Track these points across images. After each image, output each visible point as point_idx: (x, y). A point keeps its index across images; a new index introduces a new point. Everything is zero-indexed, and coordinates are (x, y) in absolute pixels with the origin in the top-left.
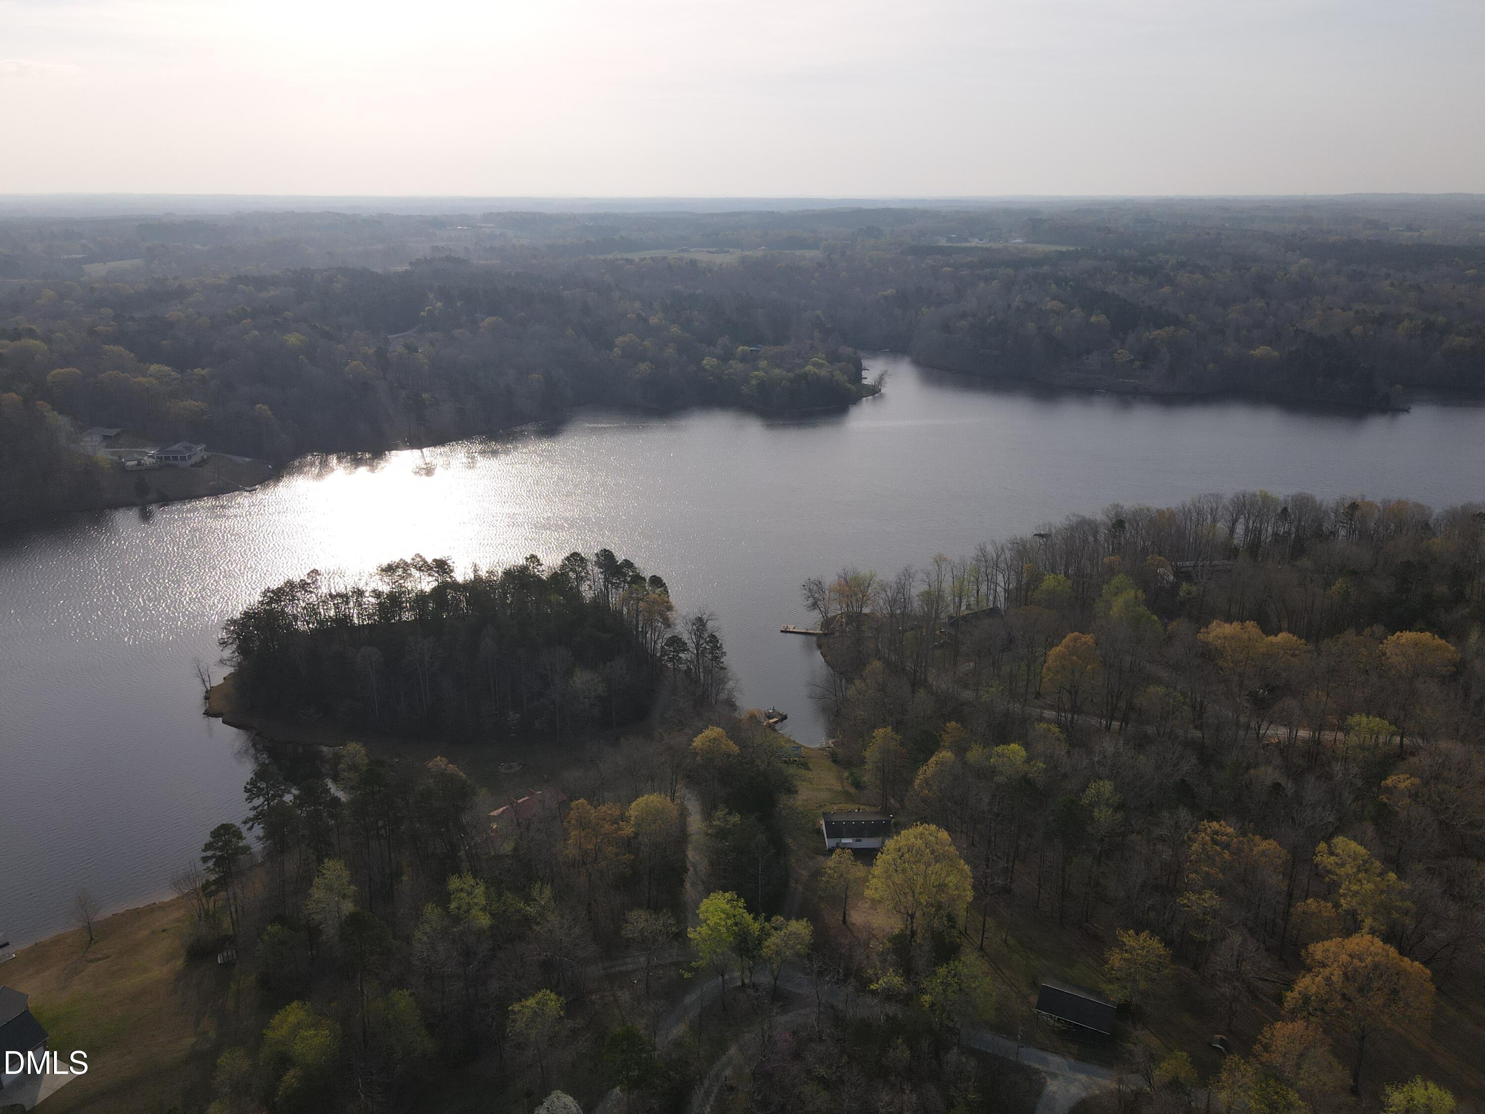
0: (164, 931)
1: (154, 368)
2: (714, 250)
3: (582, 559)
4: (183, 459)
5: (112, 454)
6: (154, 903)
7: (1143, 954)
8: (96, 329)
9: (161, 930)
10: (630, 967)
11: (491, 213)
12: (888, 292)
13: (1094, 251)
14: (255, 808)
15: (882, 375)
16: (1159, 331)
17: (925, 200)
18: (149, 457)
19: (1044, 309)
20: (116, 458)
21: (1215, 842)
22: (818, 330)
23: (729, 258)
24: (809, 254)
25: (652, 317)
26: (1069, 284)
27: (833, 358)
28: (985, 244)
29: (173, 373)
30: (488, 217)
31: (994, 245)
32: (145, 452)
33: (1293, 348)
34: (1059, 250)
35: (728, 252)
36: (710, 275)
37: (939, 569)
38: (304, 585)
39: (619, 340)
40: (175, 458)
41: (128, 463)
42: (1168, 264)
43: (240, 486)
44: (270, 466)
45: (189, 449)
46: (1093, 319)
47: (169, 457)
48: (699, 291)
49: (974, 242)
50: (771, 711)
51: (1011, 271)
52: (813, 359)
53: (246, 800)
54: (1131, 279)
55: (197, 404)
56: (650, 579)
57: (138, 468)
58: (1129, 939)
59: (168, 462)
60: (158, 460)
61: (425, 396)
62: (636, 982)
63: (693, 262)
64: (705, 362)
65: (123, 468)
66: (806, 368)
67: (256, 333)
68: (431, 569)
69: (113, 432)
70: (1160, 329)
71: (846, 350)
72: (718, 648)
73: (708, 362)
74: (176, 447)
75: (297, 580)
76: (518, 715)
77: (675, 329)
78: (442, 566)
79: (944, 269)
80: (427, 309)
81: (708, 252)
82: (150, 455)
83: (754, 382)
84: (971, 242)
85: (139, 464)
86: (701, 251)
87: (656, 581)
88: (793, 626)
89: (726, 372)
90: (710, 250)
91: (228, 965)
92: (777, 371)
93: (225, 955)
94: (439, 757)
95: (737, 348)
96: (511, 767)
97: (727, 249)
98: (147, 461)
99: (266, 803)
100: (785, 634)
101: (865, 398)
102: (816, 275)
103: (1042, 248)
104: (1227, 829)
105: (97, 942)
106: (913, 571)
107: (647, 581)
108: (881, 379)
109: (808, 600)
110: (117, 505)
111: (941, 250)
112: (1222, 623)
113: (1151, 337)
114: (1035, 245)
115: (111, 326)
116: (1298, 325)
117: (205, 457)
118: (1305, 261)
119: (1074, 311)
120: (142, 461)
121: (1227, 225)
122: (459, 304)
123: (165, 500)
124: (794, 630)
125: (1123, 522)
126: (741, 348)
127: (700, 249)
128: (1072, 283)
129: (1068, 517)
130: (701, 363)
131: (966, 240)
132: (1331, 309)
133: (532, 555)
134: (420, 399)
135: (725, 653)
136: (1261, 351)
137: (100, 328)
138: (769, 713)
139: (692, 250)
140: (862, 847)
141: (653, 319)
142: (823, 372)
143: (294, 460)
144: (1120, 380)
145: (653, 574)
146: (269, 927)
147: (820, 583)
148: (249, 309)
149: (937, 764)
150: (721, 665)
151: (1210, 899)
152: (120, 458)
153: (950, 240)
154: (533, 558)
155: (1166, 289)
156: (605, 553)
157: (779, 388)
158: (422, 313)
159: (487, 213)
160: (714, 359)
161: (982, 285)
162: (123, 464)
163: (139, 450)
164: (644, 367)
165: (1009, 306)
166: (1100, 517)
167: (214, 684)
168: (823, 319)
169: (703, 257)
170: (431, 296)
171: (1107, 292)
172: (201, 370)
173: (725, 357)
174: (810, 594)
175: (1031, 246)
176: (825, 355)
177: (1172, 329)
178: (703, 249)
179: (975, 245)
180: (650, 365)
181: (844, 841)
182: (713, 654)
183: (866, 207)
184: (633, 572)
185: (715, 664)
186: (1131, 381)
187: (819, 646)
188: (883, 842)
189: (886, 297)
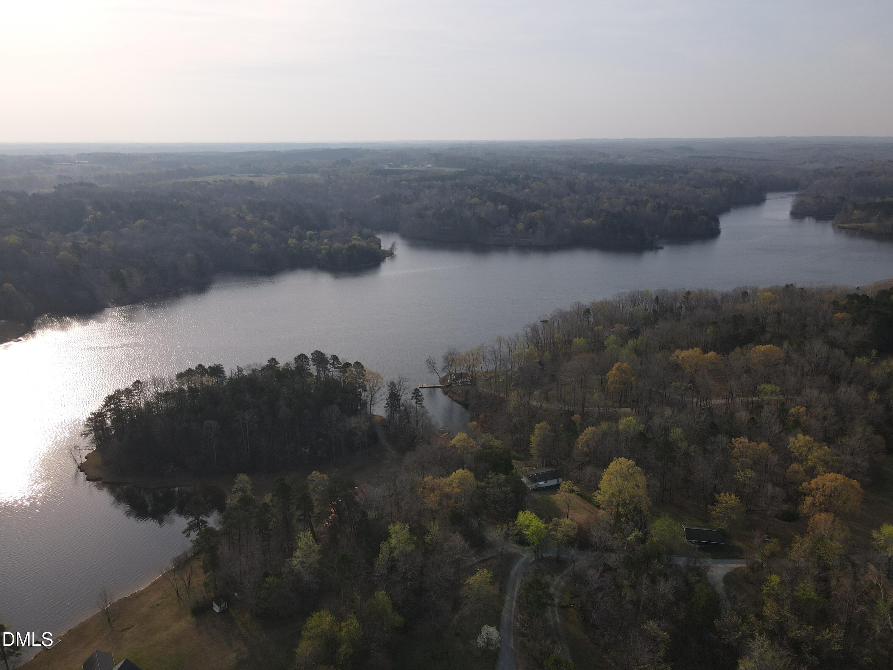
2: (252, 175)
3: (306, 357)
7: (731, 503)
9: (156, 605)
11: (83, 154)
12: (377, 196)
13: (477, 171)
15: (393, 244)
16: (535, 213)
17: (358, 143)
19: (470, 203)
22: (345, 220)
23: (267, 180)
24: (316, 176)
25: (246, 217)
27: (363, 235)
28: (412, 168)
30: (82, 156)
33: (602, 219)
35: (262, 176)
37: (500, 344)
39: (233, 231)
42: (520, 177)
44: (22, 325)
46: (500, 207)
48: (263, 200)
49: (405, 167)
51: (440, 183)
52: (353, 237)
54: (507, 185)
56: (354, 365)
63: (251, 183)
64: (289, 242)
66: (352, 242)
68: (209, 372)
71: (366, 231)
73: (292, 241)
76: (307, 450)
77: (265, 223)
78: (216, 371)
79: (402, 182)
80: (90, 216)
81: (249, 176)
83: (323, 252)
84: (401, 167)
87: (358, 365)
89: (304, 247)
90: (249, 175)
91: (225, 611)
93: (222, 606)
94: (313, 472)
95: (306, 233)
97: (260, 174)
101: (387, 258)
102: (330, 188)
104: (743, 440)
105: (114, 621)
107: (352, 365)
108: (393, 246)
111: (390, 172)
112: (681, 350)
113: (531, 216)
114: (444, 168)
116: (600, 207)
118: (583, 174)
119: (488, 203)
121: (533, 156)
122: (112, 212)
124: (427, 386)
125: (589, 310)
126: (308, 233)
127: (243, 175)
128: (477, 188)
131: (399, 166)
132: (611, 198)
133: (271, 358)
134: (119, 274)
135: (423, 398)
136: (587, 221)
139: (237, 175)
140: (549, 485)
141: (248, 218)
142: (362, 244)
144: (522, 240)
145: (354, 361)
149: (589, 434)
150: (422, 405)
151: (750, 473)
153: (390, 166)
154: (273, 360)
155: (527, 190)
156: (317, 353)
158: (87, 219)
159: (80, 154)
160: (294, 240)
161: (427, 191)
164: (254, 246)
165: (450, 202)
167: (82, 462)
168: (344, 213)
169: (252, 179)
170: (88, 207)
171: (499, 193)
173: (301, 238)
174: (431, 365)
175: (441, 168)
176: (358, 234)
177: (541, 211)
178: (245, 175)
179: (407, 169)
180: (258, 245)
181: (540, 483)
182: (417, 399)
183: (331, 147)
184: (338, 362)
185: (418, 405)
186: (527, 240)
187: (446, 393)
188: (558, 481)
189: (377, 200)
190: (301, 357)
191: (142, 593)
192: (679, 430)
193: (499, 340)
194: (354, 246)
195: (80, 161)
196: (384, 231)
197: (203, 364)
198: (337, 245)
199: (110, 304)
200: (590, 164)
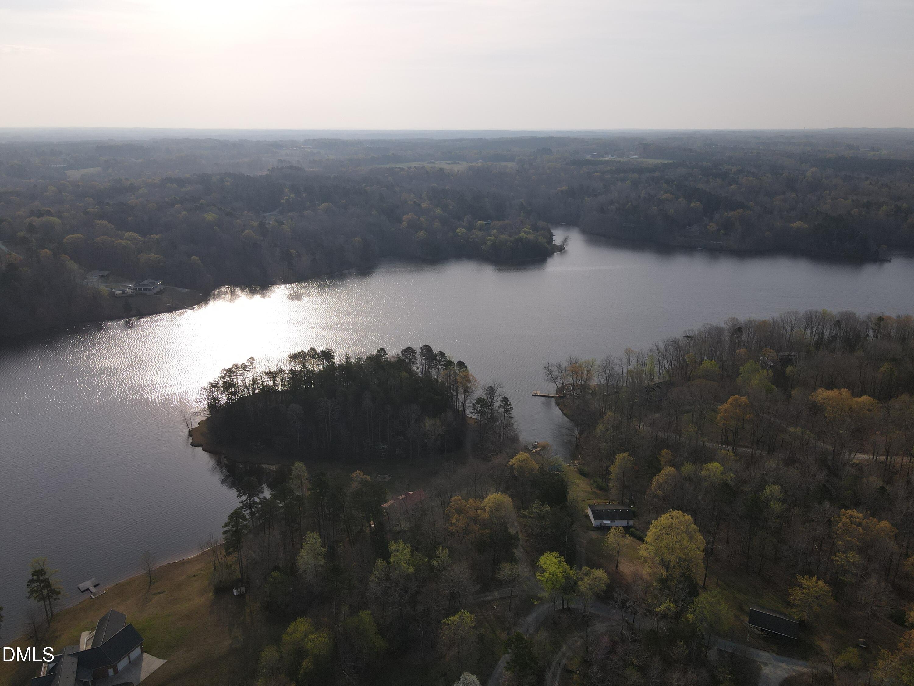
0: (194, 576)
1: (127, 234)
2: (450, 162)
3: (413, 351)
4: (150, 289)
5: (107, 286)
6: (184, 560)
7: (817, 590)
8: (88, 210)
9: (193, 575)
10: (489, 598)
11: (309, 140)
12: (563, 188)
13: (685, 163)
14: (242, 502)
15: (566, 239)
16: (734, 212)
18: (129, 288)
19: (661, 198)
20: (110, 289)
21: (851, 522)
22: (523, 211)
23: (460, 167)
24: (510, 164)
25: (423, 204)
26: (674, 183)
27: (535, 228)
28: (615, 158)
29: (139, 237)
30: (307, 142)
31: (622, 159)
32: (125, 285)
33: (816, 223)
34: (663, 162)
35: (459, 163)
36: (452, 178)
37: (628, 357)
38: (244, 367)
39: (405, 217)
40: (145, 289)
41: (117, 292)
42: (731, 171)
43: (185, 306)
44: (201, 294)
45: (153, 284)
46: (692, 205)
47: (142, 288)
48: (447, 187)
49: (608, 158)
50: (536, 444)
51: (636, 175)
52: (524, 229)
53: (237, 497)
54: (711, 180)
55: (156, 256)
56: (457, 364)
57: (123, 295)
58: (806, 581)
59: (140, 292)
60: (134, 290)
61: (292, 251)
62: (495, 607)
63: (441, 170)
64: (458, 231)
65: (113, 295)
66: (521, 235)
67: (185, 213)
68: (320, 357)
69: (105, 273)
70: (734, 211)
71: (541, 223)
72: (508, 405)
73: (460, 231)
74: (145, 282)
75: (240, 363)
76: (386, 446)
77: (438, 211)
78: (327, 355)
79: (595, 174)
80: (285, 198)
82: (129, 287)
83: (489, 243)
84: (605, 157)
85: (123, 293)
86: (442, 163)
87: (461, 364)
88: (539, 392)
89: (471, 237)
90: (447, 162)
91: (241, 596)
92: (503, 236)
93: (239, 590)
94: (358, 471)
95: (476, 222)
96: (384, 478)
98: (128, 291)
99: (249, 499)
100: (535, 397)
101: (556, 253)
102: (517, 177)
103: (651, 161)
104: (856, 514)
105: (154, 583)
106: (612, 358)
107: (456, 364)
108: (565, 241)
109: (548, 376)
110: (112, 318)
111: (589, 162)
112: (825, 390)
113: (728, 216)
114: (648, 160)
115: (96, 209)
116: (818, 208)
117: (162, 289)
118: (814, 169)
119: (680, 200)
120: (125, 291)
121: (761, 147)
122: (304, 195)
123: (141, 315)
124: (541, 395)
125: (742, 328)
126: (479, 222)
127: (441, 162)
128: (675, 183)
129: (704, 325)
130: (456, 232)
131: (603, 157)
132: (837, 199)
133: (382, 348)
134: (289, 253)
135: (513, 408)
136: (797, 224)
137: (90, 210)
138: (535, 444)
139: (436, 162)
141: (424, 205)
142: (531, 237)
143: (214, 290)
144: (711, 242)
145: (459, 360)
146: (273, 573)
147: (560, 365)
148: (178, 198)
149: (666, 475)
150: (510, 415)
151: (853, 557)
152: (112, 289)
153: (593, 156)
154: (382, 350)
155: (733, 186)
156: (426, 347)
157: (505, 247)
158: (282, 201)
159: (307, 140)
160: (463, 229)
161: (620, 184)
162: (114, 293)
163: (122, 284)
164: (421, 233)
165: (639, 196)
166: (722, 325)
167: (194, 427)
168: (524, 204)
169: (446, 166)
170: (286, 190)
171: (698, 188)
172: (155, 236)
173: (470, 228)
174: (549, 372)
175: (644, 160)
176: (530, 227)
177: (741, 211)
178: (443, 162)
179: (610, 160)
180: (425, 232)
181: (605, 522)
182: (505, 408)
183: (538, 136)
184: (444, 359)
185: (506, 415)
186: (718, 242)
187: (558, 404)
188: (628, 523)
189: (562, 191)
190: (409, 351)
191: (189, 561)
192: (776, 488)
193: (628, 352)
194: (521, 239)
195: (304, 147)
196: (564, 224)
197: (316, 348)
198: (503, 237)
199: (278, 281)
200: (827, 157)
